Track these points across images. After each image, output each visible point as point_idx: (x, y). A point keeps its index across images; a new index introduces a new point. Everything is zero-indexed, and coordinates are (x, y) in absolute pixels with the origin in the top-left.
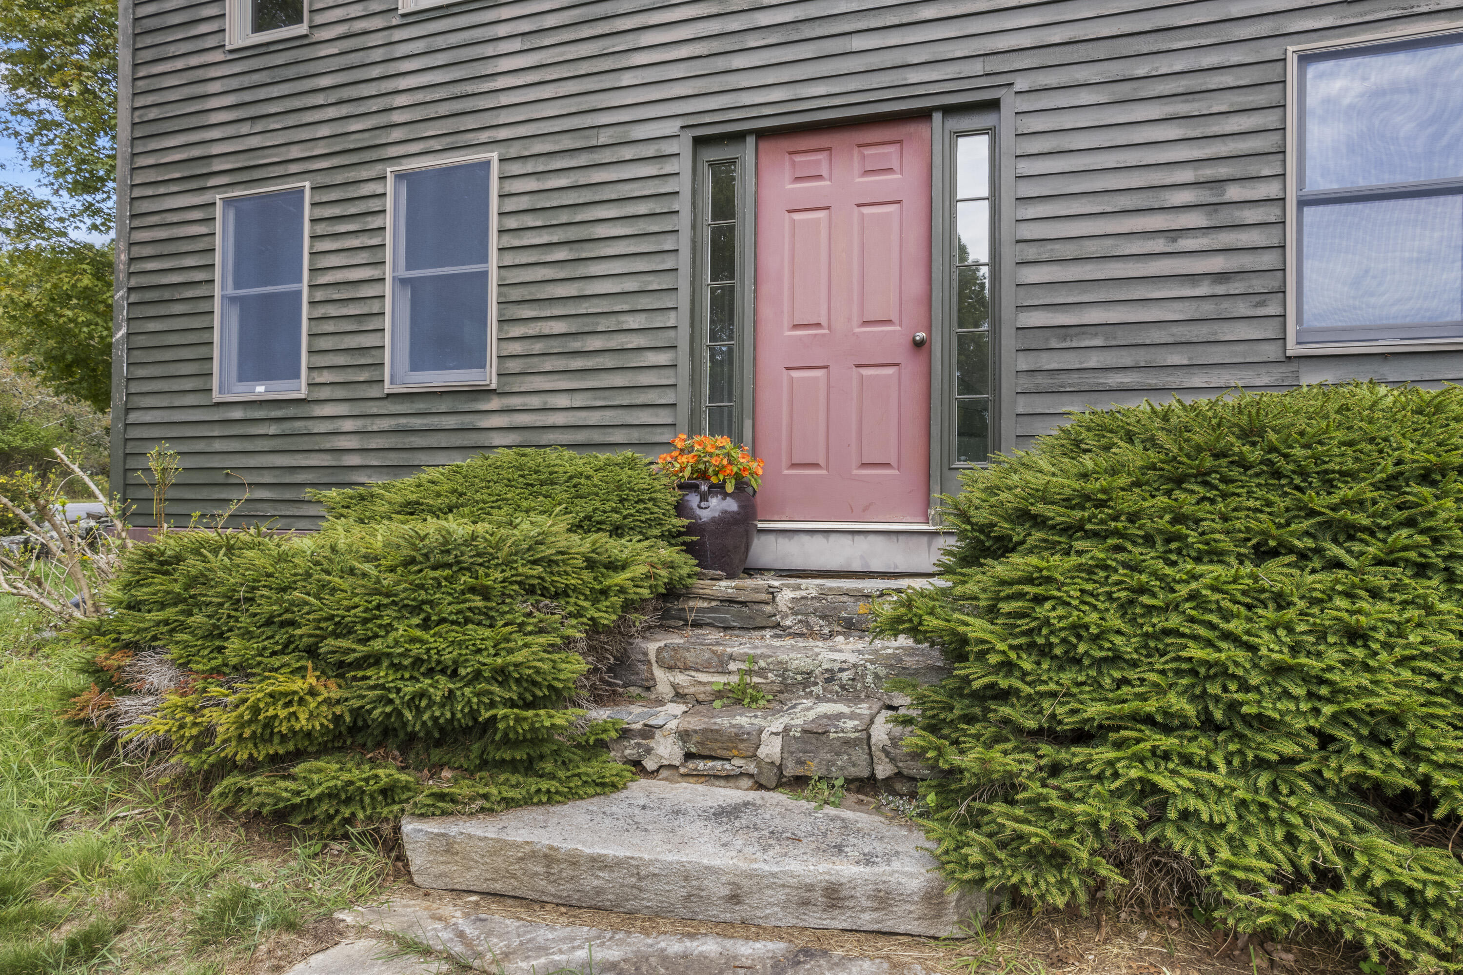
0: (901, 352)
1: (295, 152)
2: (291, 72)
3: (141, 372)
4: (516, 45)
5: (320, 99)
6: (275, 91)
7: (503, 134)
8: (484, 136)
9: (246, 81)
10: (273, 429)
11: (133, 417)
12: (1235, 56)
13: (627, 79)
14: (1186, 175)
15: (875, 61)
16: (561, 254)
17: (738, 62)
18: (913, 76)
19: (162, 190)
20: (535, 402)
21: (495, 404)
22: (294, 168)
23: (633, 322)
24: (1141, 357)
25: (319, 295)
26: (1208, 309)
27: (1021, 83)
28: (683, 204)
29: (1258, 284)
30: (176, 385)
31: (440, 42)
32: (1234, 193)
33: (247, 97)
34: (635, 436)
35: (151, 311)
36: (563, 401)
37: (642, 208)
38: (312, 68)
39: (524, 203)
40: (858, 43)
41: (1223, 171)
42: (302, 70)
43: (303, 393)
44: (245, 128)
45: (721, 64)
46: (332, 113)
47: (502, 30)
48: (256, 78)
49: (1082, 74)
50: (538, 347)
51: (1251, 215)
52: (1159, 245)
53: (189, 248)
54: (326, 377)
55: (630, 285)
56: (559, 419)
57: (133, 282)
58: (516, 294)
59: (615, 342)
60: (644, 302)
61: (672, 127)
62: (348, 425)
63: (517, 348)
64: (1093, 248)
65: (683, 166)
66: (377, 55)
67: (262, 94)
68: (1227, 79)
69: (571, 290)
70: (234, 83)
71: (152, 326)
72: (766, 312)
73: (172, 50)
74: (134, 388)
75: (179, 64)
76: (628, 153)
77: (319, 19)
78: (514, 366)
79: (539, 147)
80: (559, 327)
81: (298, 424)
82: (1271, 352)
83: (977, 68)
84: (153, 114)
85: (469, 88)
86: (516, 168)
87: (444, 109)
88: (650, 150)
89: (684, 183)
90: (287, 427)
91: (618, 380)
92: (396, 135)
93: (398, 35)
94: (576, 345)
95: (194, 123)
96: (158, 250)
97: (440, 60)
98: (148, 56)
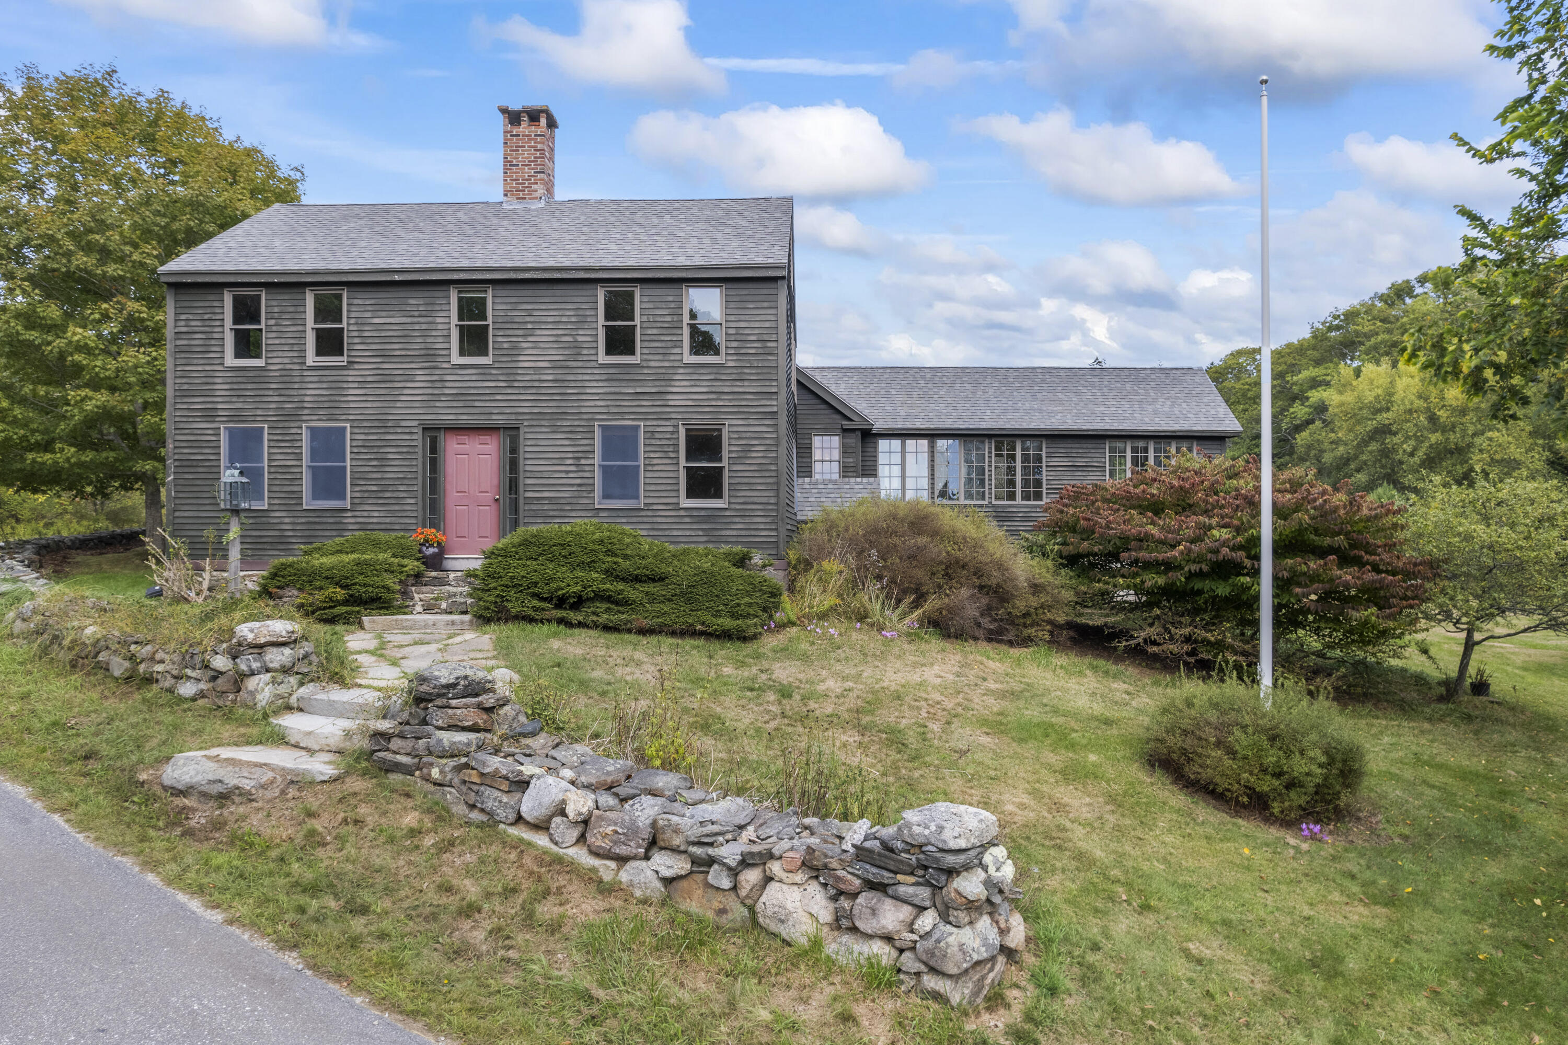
0: (491, 502)
1: (259, 412)
2: (257, 380)
3: (181, 495)
4: (356, 385)
5: (271, 393)
6: (249, 386)
7: (351, 417)
8: (344, 417)
9: (235, 380)
10: (251, 521)
11: (177, 514)
12: (583, 423)
13: (399, 405)
14: (570, 455)
15: (483, 410)
16: (375, 463)
17: (438, 404)
18: (494, 417)
20: (365, 514)
21: (349, 514)
22: (258, 418)
23: (402, 488)
24: (559, 507)
25: (272, 470)
26: (576, 494)
27: (526, 423)
28: (419, 450)
29: (589, 488)
30: (200, 501)
31: (325, 379)
32: (583, 462)
33: (235, 387)
34: (403, 527)
35: (186, 470)
36: (376, 514)
37: (405, 450)
38: (267, 380)
39: (360, 443)
40: (477, 404)
41: (580, 455)
42: (262, 380)
43: (266, 507)
44: (234, 399)
45: (432, 404)
46: (276, 399)
47: (350, 379)
48: (239, 380)
49: (543, 423)
50: (366, 495)
51: (587, 468)
52: (563, 475)
53: (207, 445)
54: (276, 501)
55: (401, 476)
56: (375, 520)
57: (176, 457)
58: (357, 476)
59: (395, 495)
60: (406, 482)
61: (415, 423)
62: (287, 520)
63: (358, 495)
64: (546, 475)
65: (419, 436)
66: (297, 379)
67: (243, 386)
68: (581, 429)
69: (379, 476)
70: (229, 380)
71: (187, 476)
72: (448, 487)
73: (195, 362)
74: (178, 502)
75: (200, 368)
76: (399, 430)
77: (270, 361)
78: (357, 501)
79: (365, 424)
80: (374, 488)
81: (263, 519)
82: (591, 507)
83: (513, 417)
84: (186, 387)
85: (337, 398)
86: (357, 431)
87: (326, 405)
88: (407, 430)
89: (419, 443)
90: (258, 520)
91: (397, 508)
92: (306, 412)
93: (305, 373)
94: (381, 495)
95: (208, 393)
96: (190, 444)
97: (325, 386)
98: (183, 362)
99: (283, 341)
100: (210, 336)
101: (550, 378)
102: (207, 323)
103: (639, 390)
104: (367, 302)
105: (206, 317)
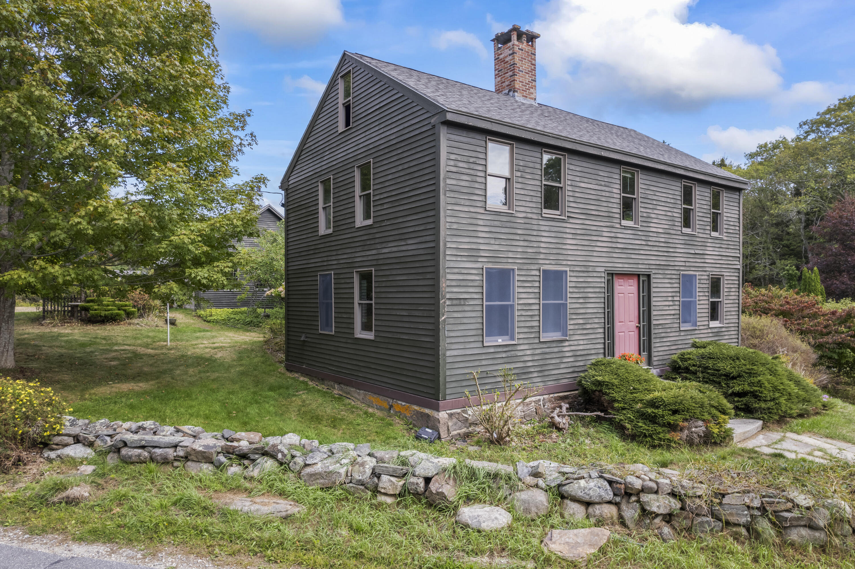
0: (635, 329)
1: (510, 255)
2: (508, 225)
3: (452, 334)
4: (571, 236)
5: (518, 238)
6: (503, 230)
7: (569, 263)
8: (565, 263)
10: (504, 355)
11: (448, 353)
12: (675, 272)
13: (595, 254)
14: (670, 294)
15: (635, 261)
16: (581, 301)
17: (614, 255)
18: (640, 266)
19: (459, 259)
20: (576, 343)
21: (567, 344)
22: (510, 260)
23: (596, 321)
24: (666, 330)
25: (520, 307)
26: (672, 321)
27: (653, 272)
28: (605, 290)
30: (465, 340)
31: (552, 229)
32: (675, 299)
33: (493, 229)
34: (596, 351)
35: (456, 309)
36: (581, 342)
37: (598, 290)
38: (515, 225)
39: (574, 284)
40: (633, 256)
41: (674, 294)
42: (511, 225)
43: (515, 342)
44: (492, 241)
45: (611, 255)
46: (522, 244)
47: (568, 231)
48: (496, 223)
49: (660, 272)
50: (576, 327)
51: (676, 303)
52: (667, 308)
53: (471, 285)
54: (521, 336)
55: (595, 311)
56: (581, 347)
57: (448, 296)
58: (572, 311)
59: (592, 326)
60: (598, 316)
61: (603, 269)
62: (528, 352)
63: (572, 327)
64: (661, 308)
65: (605, 280)
67: (498, 230)
68: (675, 276)
69: (584, 311)
70: (488, 223)
71: (456, 315)
72: (616, 318)
73: (462, 202)
74: (449, 341)
75: (466, 209)
76: (595, 274)
77: (517, 209)
78: (571, 332)
79: (577, 269)
80: (581, 321)
81: (513, 353)
82: (678, 329)
83: (647, 267)
84: (455, 226)
85: (560, 246)
86: (572, 274)
87: (554, 251)
89: (605, 285)
90: (509, 354)
91: (593, 336)
92: (542, 256)
93: (540, 222)
94: (585, 327)
95: (472, 234)
96: (458, 283)
97: (553, 235)
98: (453, 201)
99: (526, 192)
100: (474, 178)
101: (663, 240)
102: (472, 166)
103: (697, 252)
104: (578, 169)
105: (472, 160)
